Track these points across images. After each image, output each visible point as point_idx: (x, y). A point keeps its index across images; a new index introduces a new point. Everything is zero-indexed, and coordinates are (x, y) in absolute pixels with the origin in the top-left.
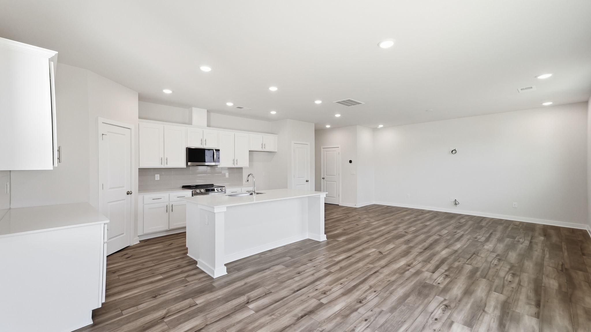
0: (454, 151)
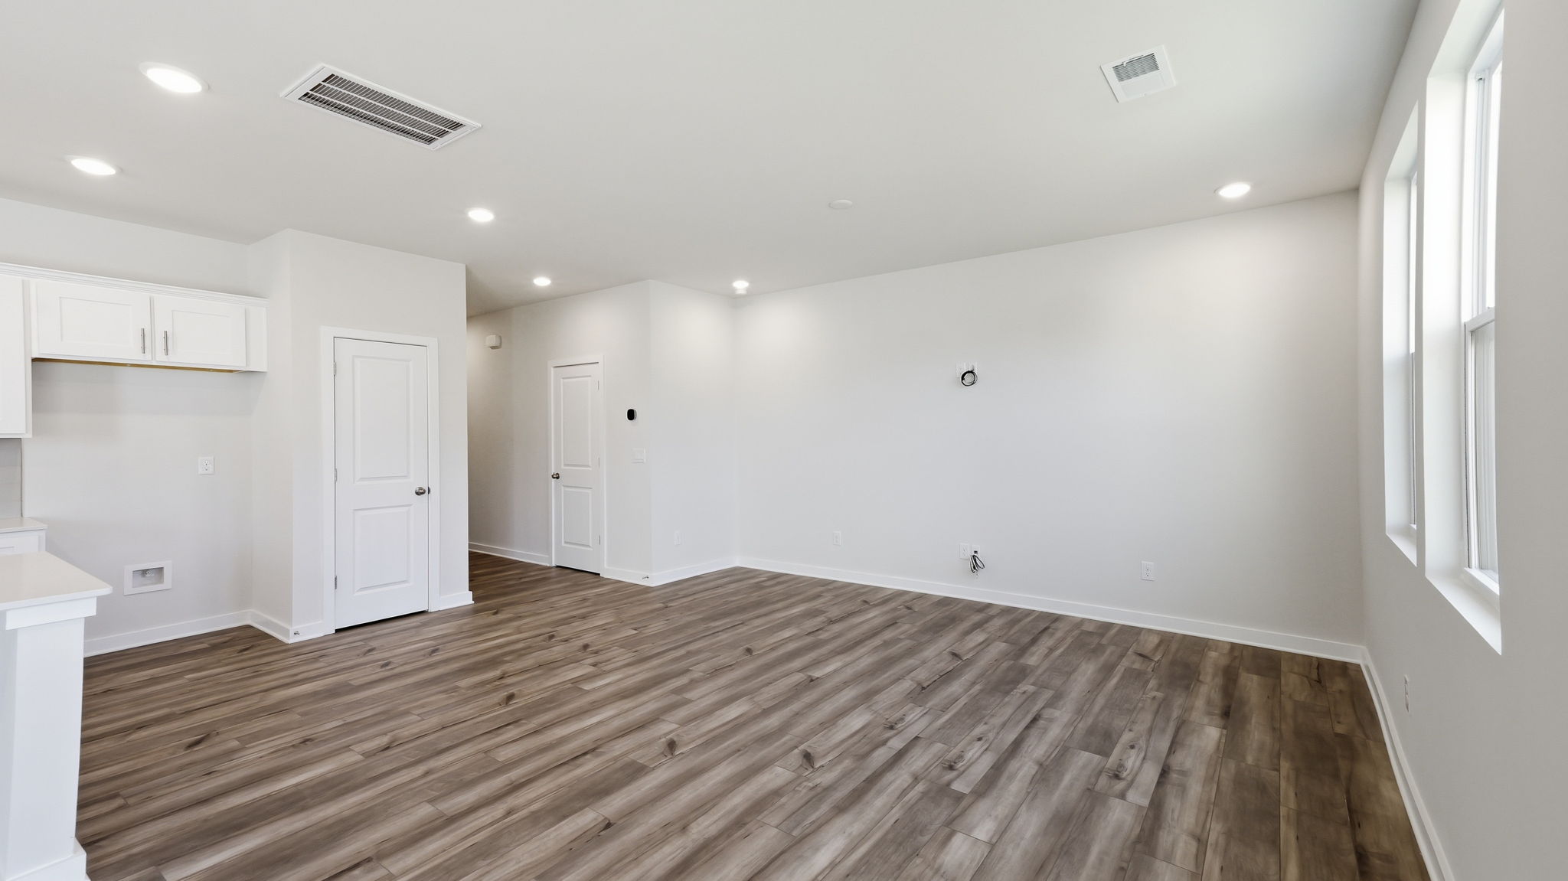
0: (968, 377)
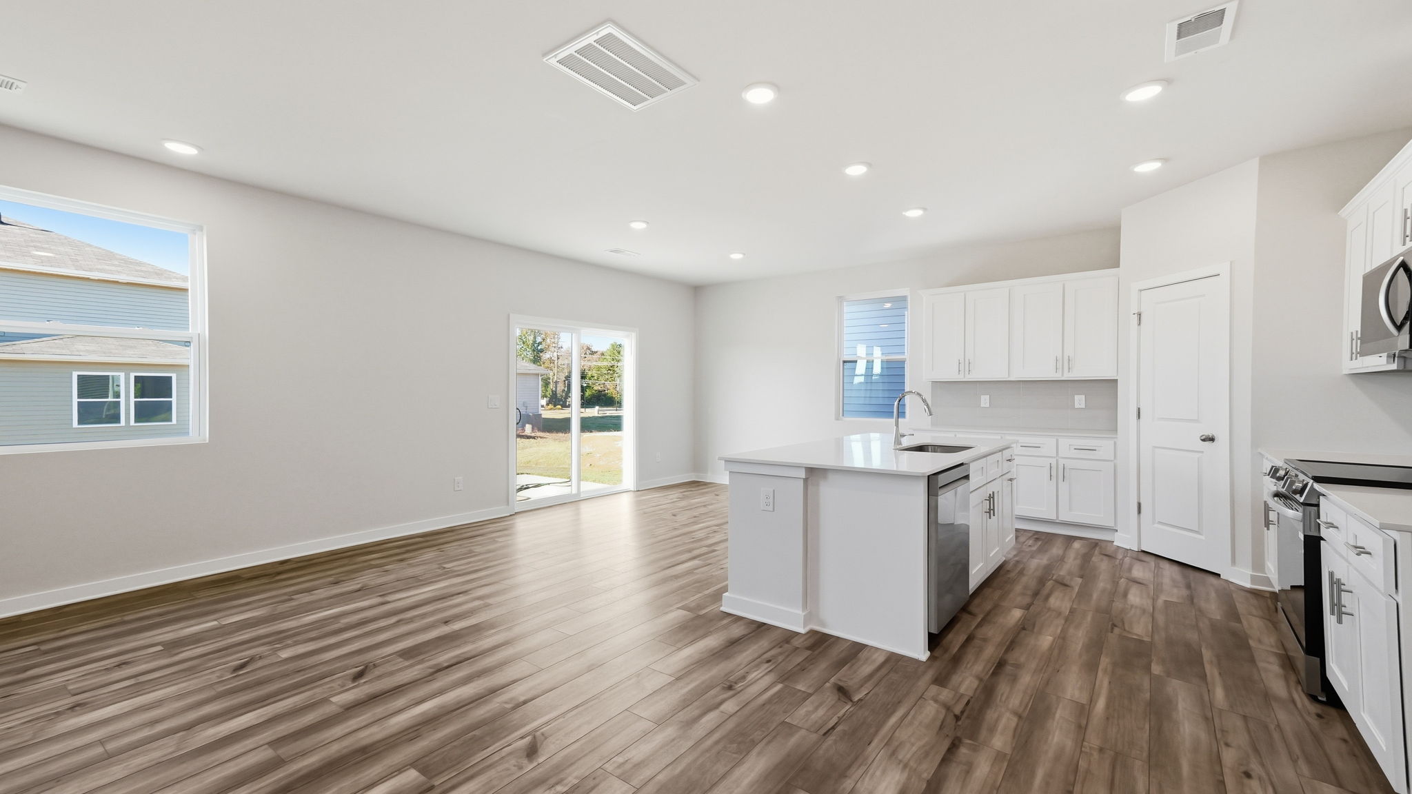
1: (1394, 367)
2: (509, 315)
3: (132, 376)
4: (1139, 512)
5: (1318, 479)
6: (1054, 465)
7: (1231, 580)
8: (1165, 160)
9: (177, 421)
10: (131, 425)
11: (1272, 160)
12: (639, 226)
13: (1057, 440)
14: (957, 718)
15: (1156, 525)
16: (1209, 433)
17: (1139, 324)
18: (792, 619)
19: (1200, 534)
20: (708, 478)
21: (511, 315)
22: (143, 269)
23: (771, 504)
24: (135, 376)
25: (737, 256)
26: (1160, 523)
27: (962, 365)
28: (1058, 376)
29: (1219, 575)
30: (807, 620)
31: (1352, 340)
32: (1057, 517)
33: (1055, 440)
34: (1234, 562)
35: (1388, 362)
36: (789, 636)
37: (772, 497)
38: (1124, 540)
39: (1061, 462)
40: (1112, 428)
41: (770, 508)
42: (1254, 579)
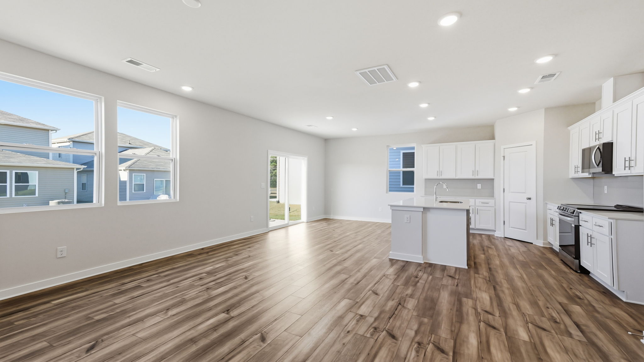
1: (590, 176)
2: (268, 150)
3: (14, 172)
4: (504, 224)
5: (579, 209)
6: (474, 209)
7: (536, 244)
8: (518, 107)
9: (38, 195)
10: (13, 197)
11: (549, 110)
12: (330, 118)
13: (475, 200)
14: (490, 281)
15: (510, 228)
16: (529, 197)
17: (504, 160)
18: (419, 259)
19: (526, 230)
20: (332, 217)
21: (269, 150)
22: (12, 117)
23: (409, 220)
24: (15, 172)
25: (355, 129)
26: (511, 227)
27: (438, 173)
28: (473, 177)
29: (532, 243)
30: (424, 259)
31: (575, 167)
32: (475, 227)
33: (474, 200)
34: (537, 238)
35: (589, 175)
36: (419, 265)
37: (409, 218)
38: (499, 234)
39: (477, 208)
40: (492, 195)
41: (409, 222)
42: (544, 244)
